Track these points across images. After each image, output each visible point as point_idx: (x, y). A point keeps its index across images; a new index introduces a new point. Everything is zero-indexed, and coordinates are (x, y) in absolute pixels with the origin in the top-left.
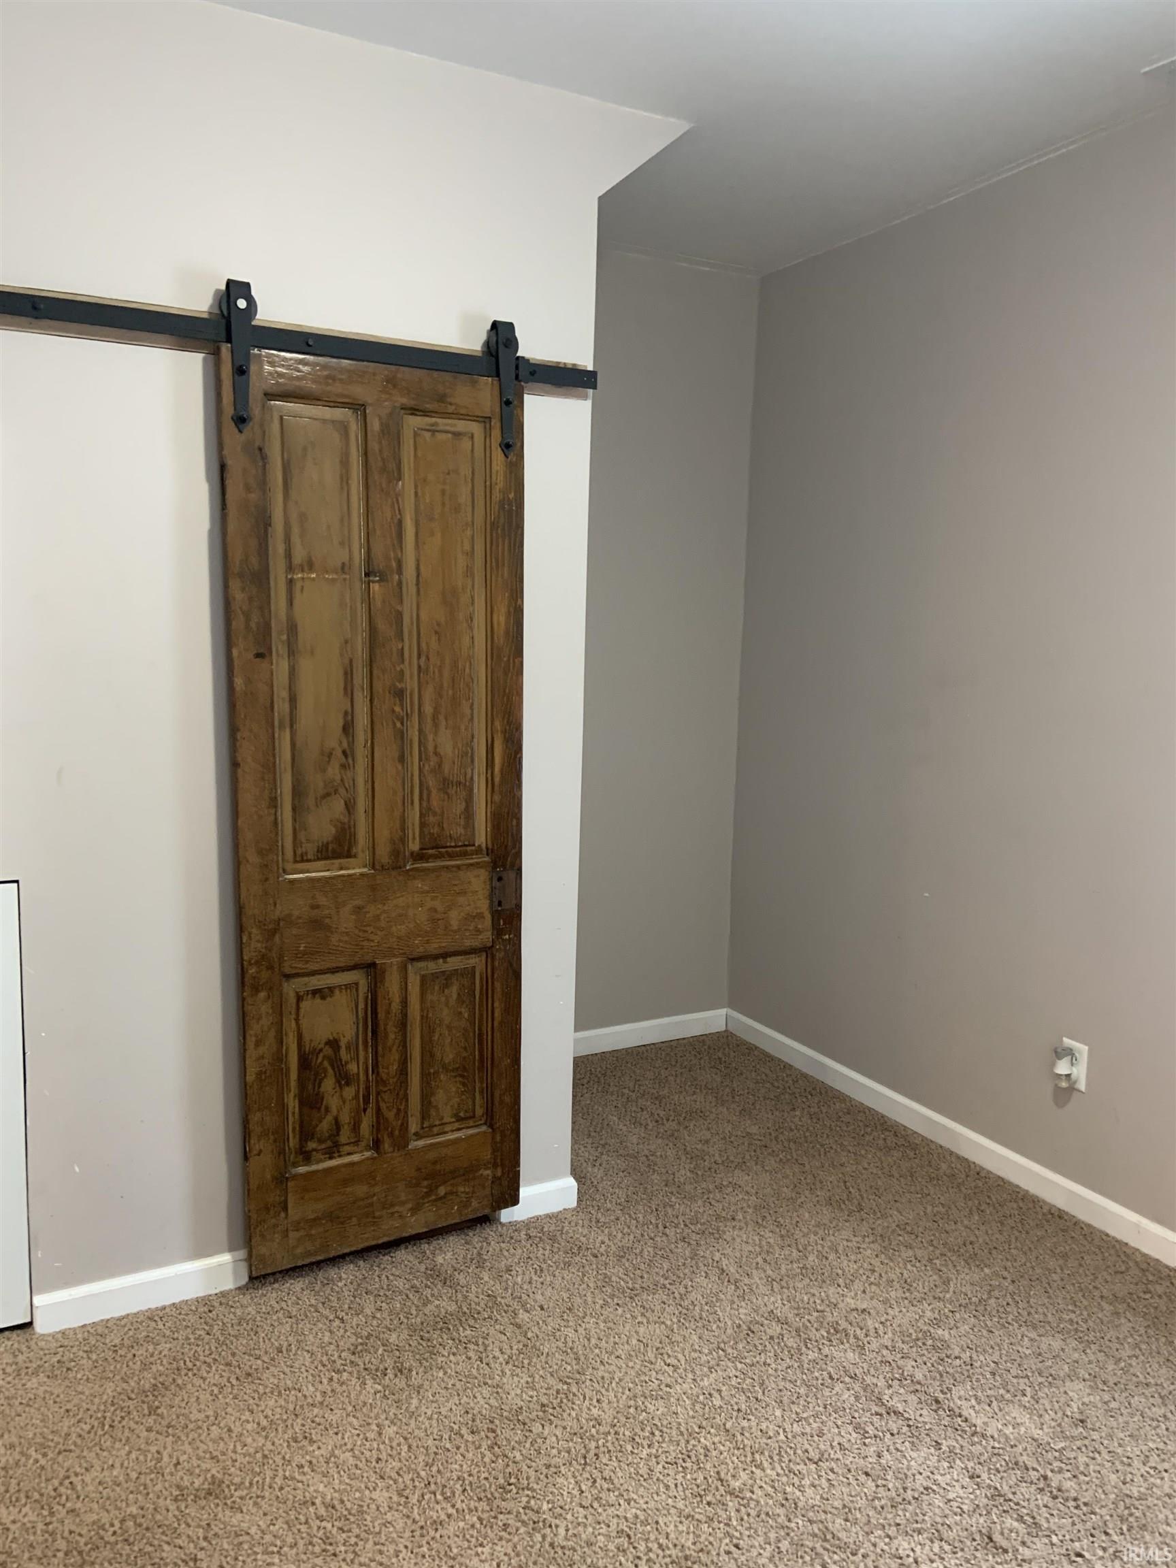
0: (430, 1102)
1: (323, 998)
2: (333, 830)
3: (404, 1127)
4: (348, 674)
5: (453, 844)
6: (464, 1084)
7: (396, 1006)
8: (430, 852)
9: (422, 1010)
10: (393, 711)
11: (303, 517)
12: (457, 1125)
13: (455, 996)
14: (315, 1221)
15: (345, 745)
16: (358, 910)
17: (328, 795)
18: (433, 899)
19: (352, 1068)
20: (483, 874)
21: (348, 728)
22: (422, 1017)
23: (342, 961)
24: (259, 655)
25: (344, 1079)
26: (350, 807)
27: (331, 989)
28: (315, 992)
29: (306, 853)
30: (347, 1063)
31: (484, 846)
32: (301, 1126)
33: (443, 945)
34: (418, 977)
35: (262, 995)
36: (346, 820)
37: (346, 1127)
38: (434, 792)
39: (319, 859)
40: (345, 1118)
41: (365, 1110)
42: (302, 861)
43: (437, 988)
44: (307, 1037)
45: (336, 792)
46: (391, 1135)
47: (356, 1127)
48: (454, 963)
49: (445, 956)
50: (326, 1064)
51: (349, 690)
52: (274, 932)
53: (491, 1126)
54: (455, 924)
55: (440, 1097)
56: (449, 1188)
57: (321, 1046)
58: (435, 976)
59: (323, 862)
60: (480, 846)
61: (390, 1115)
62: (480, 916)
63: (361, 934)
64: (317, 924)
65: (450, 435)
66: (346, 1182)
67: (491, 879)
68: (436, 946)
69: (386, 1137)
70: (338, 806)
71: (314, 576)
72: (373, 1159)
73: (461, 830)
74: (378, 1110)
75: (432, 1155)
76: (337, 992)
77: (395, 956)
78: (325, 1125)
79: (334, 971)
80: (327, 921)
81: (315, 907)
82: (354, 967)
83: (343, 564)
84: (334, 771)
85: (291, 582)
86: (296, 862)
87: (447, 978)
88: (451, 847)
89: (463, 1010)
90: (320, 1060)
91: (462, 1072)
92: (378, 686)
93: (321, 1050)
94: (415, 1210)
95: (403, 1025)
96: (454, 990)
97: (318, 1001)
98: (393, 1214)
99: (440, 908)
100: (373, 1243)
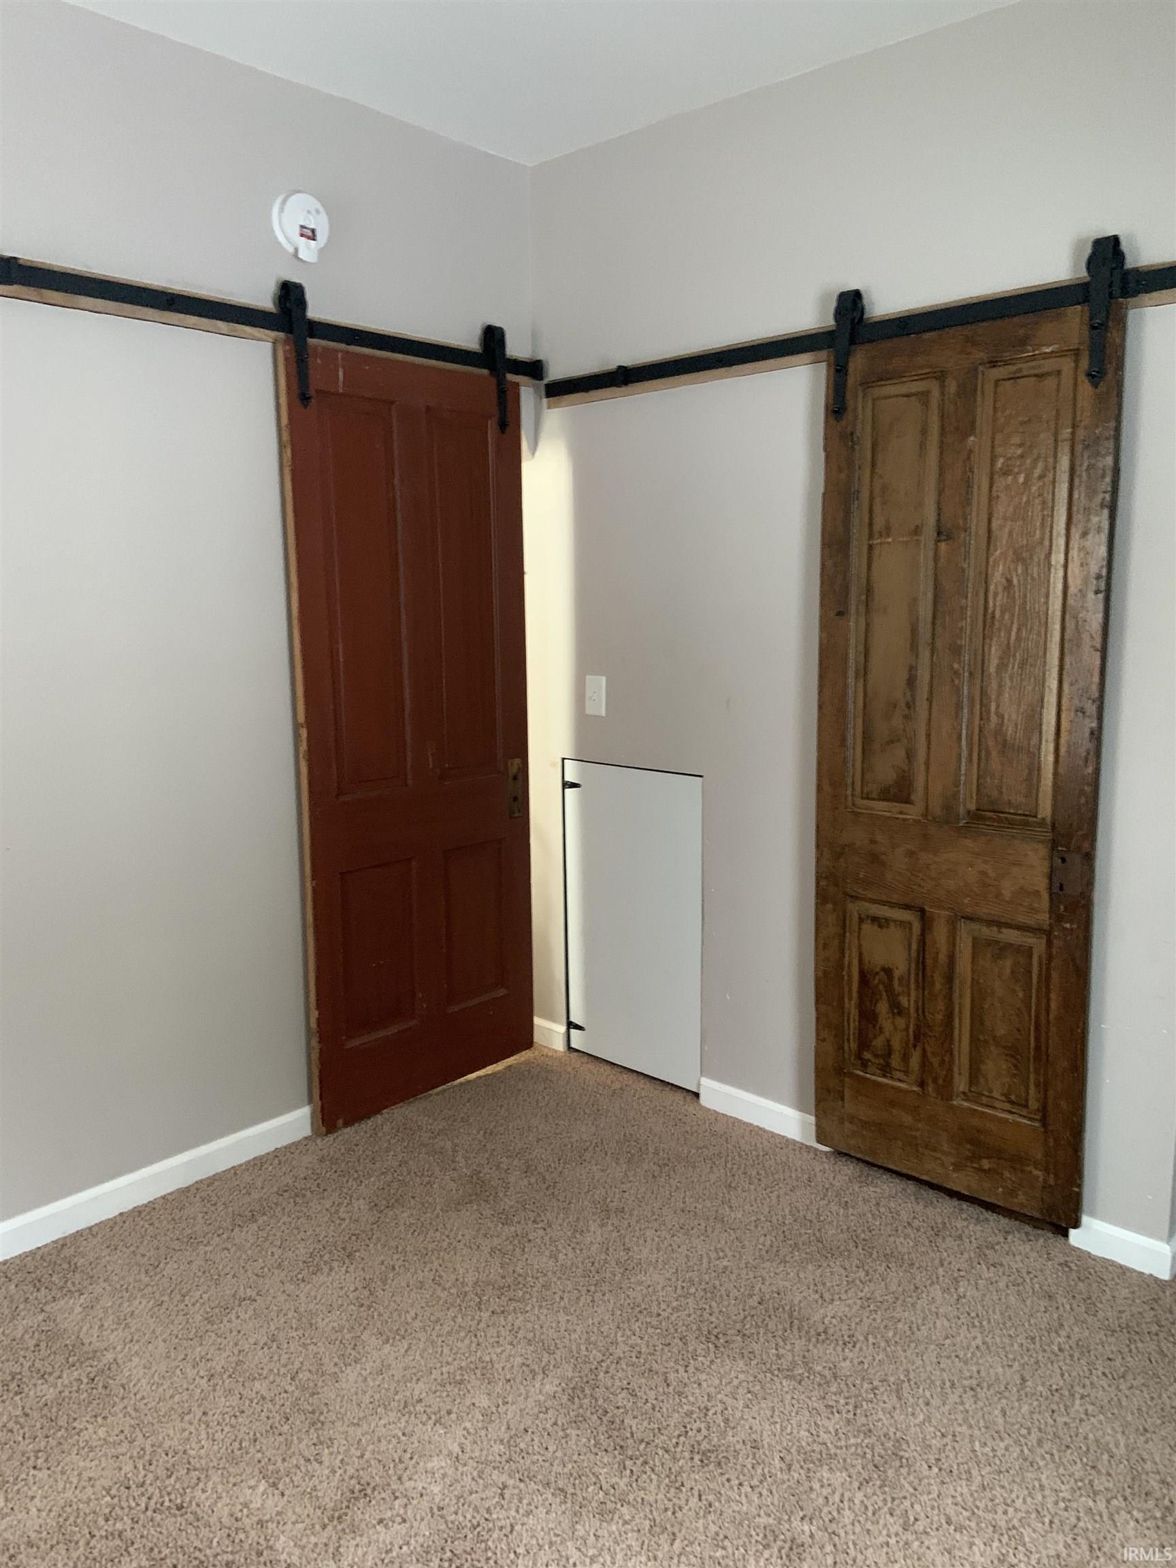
0: (979, 1070)
1: (880, 926)
2: (895, 776)
3: (949, 1080)
4: (914, 631)
5: (1012, 811)
6: (1016, 1067)
7: (943, 957)
8: (989, 814)
9: (973, 971)
10: (952, 668)
11: (884, 489)
12: (1007, 1106)
13: (1008, 971)
14: (865, 1124)
15: (909, 698)
16: (911, 854)
17: (892, 742)
18: (985, 862)
19: (904, 1001)
20: (1043, 851)
21: (911, 682)
22: (973, 979)
23: (895, 898)
24: (840, 614)
25: (897, 1009)
26: (910, 755)
27: (887, 920)
28: (874, 919)
29: (872, 792)
30: (899, 995)
31: (1048, 820)
32: (860, 1033)
33: (993, 912)
34: (970, 939)
35: (830, 906)
36: (906, 769)
37: (897, 1053)
38: (994, 754)
39: (879, 799)
40: (896, 1044)
41: (915, 1046)
42: (869, 799)
43: (989, 955)
44: (866, 959)
45: (899, 740)
46: (935, 1080)
47: (905, 1058)
48: (1010, 936)
49: (1000, 925)
50: (881, 987)
51: (914, 646)
52: (840, 855)
53: (1044, 1125)
54: (1007, 894)
55: (989, 1067)
56: (995, 1166)
57: (878, 969)
58: (990, 943)
59: (885, 803)
60: (1043, 819)
61: (935, 1061)
62: (1037, 893)
63: (912, 877)
64: (875, 859)
65: (1033, 379)
66: (892, 1104)
67: (1051, 858)
68: (986, 911)
69: (930, 1081)
70: (900, 753)
71: (890, 540)
72: (918, 1094)
73: (1021, 799)
74: (924, 1050)
75: (975, 1122)
76: (892, 926)
77: (943, 908)
78: (879, 1043)
79: (892, 905)
80: (883, 857)
81: (873, 842)
82: (907, 907)
83: (917, 526)
84: (897, 721)
85: (871, 547)
86: (863, 798)
87: (1003, 949)
88: (1010, 813)
89: (1018, 989)
90: (876, 981)
91: (1013, 1052)
92: (939, 643)
93: (877, 973)
94: (958, 1167)
95: (949, 978)
96: (1008, 963)
97: (876, 928)
98: (936, 1159)
99: (992, 874)
100: (917, 1175)
